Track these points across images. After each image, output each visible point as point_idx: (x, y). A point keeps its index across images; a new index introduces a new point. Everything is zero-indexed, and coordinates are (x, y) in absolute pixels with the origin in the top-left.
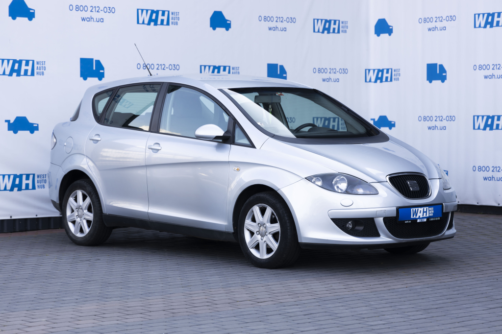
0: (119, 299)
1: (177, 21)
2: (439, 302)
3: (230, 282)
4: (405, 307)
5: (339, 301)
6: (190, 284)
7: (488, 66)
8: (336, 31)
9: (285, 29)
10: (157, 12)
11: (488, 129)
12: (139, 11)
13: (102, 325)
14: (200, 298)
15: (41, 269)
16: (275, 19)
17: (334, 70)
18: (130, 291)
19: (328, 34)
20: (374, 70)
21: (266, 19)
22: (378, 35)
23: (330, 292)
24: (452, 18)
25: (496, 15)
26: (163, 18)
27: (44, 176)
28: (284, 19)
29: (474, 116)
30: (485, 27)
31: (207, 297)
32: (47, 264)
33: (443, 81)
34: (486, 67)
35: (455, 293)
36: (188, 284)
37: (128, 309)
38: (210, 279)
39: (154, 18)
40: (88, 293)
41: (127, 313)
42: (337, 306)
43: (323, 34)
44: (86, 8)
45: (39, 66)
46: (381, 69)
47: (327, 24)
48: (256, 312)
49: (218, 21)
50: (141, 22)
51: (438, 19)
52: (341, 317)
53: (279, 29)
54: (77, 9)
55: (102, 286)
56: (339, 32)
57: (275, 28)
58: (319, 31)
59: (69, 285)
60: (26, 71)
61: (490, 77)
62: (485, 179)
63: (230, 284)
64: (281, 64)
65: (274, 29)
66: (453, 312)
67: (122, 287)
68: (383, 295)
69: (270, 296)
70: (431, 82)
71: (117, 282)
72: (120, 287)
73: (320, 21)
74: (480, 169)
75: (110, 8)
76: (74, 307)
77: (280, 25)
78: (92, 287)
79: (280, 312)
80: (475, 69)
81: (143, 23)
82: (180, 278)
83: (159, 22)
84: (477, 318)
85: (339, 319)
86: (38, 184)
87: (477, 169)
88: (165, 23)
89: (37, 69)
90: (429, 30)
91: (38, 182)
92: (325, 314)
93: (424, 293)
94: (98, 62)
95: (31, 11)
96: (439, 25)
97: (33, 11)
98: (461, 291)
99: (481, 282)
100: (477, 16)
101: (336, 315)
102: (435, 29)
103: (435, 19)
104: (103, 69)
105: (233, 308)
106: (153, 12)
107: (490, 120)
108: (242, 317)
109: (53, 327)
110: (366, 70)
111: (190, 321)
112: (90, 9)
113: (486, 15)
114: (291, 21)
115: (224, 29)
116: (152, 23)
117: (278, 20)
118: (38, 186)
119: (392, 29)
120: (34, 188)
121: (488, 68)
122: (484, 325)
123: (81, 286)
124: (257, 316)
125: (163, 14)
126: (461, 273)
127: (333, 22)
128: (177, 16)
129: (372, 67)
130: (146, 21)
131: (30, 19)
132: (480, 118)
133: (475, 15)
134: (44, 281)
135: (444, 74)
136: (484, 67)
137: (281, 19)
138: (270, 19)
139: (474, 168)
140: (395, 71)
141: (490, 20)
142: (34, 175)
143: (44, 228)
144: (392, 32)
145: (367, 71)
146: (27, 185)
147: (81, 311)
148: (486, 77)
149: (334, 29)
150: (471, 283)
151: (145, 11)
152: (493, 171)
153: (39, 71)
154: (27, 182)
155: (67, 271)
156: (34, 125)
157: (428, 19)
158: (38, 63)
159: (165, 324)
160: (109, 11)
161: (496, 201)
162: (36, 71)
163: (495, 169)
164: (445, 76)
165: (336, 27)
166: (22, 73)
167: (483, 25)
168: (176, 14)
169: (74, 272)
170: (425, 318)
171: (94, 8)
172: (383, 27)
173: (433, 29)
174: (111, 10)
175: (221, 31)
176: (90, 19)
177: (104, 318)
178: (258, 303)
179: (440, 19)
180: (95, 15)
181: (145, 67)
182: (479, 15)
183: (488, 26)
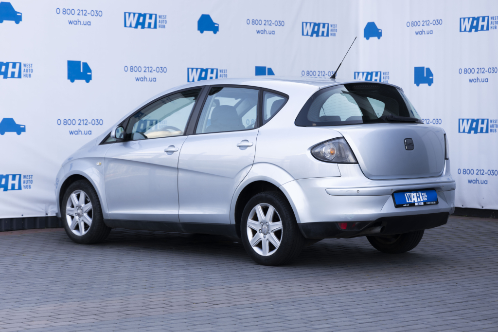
0: (79, 300)
1: (165, 24)
2: (391, 306)
3: (193, 284)
4: (357, 310)
5: (293, 304)
6: (153, 286)
7: (473, 70)
8: (325, 34)
9: (273, 33)
10: (144, 16)
11: (473, 132)
12: (126, 15)
13: (53, 326)
14: (159, 299)
15: (13, 269)
16: (264, 23)
17: (323, 73)
18: (92, 292)
19: (317, 38)
20: (363, 73)
21: (254, 22)
22: (368, 39)
23: (288, 295)
24: (438, 22)
25: (481, 19)
26: (150, 21)
27: (31, 177)
28: (272, 22)
29: (459, 119)
31: (165, 299)
32: (21, 264)
33: (430, 85)
34: (471, 71)
35: (411, 296)
36: (152, 286)
37: (84, 310)
38: (176, 281)
39: (142, 21)
40: (51, 293)
41: (81, 314)
42: (290, 308)
43: (312, 37)
44: (73, 12)
45: (26, 68)
46: (370, 72)
47: (316, 27)
48: (208, 314)
49: (206, 24)
50: (128, 25)
51: (425, 22)
52: (289, 320)
53: (268, 32)
54: (64, 13)
55: (67, 287)
56: (328, 35)
57: (264, 32)
58: (307, 35)
59: (35, 285)
60: (13, 73)
61: (475, 81)
62: (470, 182)
63: (192, 286)
64: (269, 67)
65: (262, 32)
66: (402, 316)
68: (339, 298)
69: (227, 298)
70: (418, 85)
71: (83, 282)
72: (84, 288)
73: (308, 24)
74: (465, 172)
75: (97, 11)
76: (32, 308)
77: (268, 28)
78: (56, 288)
79: (231, 315)
80: (460, 72)
81: (131, 26)
82: (146, 279)
83: (146, 25)
84: (423, 322)
85: (287, 322)
86: (24, 184)
87: (462, 171)
88: (152, 26)
89: (24, 71)
90: (417, 33)
91: (24, 183)
92: (274, 317)
93: (380, 297)
94: (85, 65)
95: (18, 14)
96: (426, 28)
97: (20, 14)
98: (417, 295)
99: (440, 286)
100: (462, 20)
101: (285, 318)
102: (422, 32)
103: (422, 23)
104: (90, 71)
105: (188, 310)
106: (140, 15)
107: (474, 124)
108: (192, 319)
109: (5, 327)
110: (355, 73)
111: (140, 322)
112: (77, 12)
113: (471, 19)
114: (279, 24)
115: (212, 32)
116: (140, 27)
117: (267, 24)
118: (24, 187)
119: (381, 32)
120: (20, 188)
121: (473, 72)
122: (427, 329)
123: (47, 287)
124: (208, 318)
125: (150, 18)
126: (424, 276)
127: (321, 25)
128: (165, 19)
129: (361, 70)
130: (134, 25)
131: (17, 22)
132: (465, 121)
133: (461, 19)
134: (13, 281)
135: (431, 78)
136: (469, 70)
137: (270, 22)
138: (259, 22)
139: (459, 170)
140: (384, 74)
141: (475, 24)
142: (20, 175)
143: (30, 228)
144: (381, 36)
145: (357, 74)
146: (13, 185)
147: (38, 312)
148: (471, 81)
149: (323, 32)
150: (430, 287)
151: (132, 15)
152: (477, 174)
153: (26, 73)
154: (13, 182)
155: (38, 271)
156: (21, 127)
157: (416, 23)
158: (25, 65)
159: (115, 325)
160: (96, 15)
161: (480, 204)
162: (23, 73)
163: (479, 172)
164: (432, 80)
165: (325, 30)
166: (9, 75)
167: (468, 29)
168: (163, 17)
169: (45, 272)
170: (372, 322)
171: (81, 12)
172: (372, 31)
173: (420, 33)
174: (98, 13)
175: (208, 34)
176: (77, 22)
177: (57, 319)
178: (214, 305)
179: (427, 23)
180: (82, 19)
181: (132, 69)
182: (464, 19)
183: (473, 30)
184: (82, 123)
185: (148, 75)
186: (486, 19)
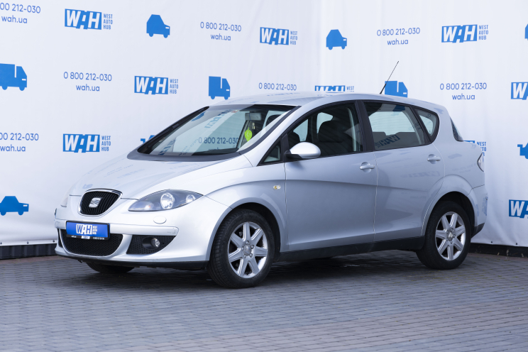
1: (110, 24)
3: (198, 332)
7: (457, 85)
8: (285, 42)
9: (229, 38)
10: (88, 14)
12: (68, 12)
16: (219, 26)
17: (282, 86)
18: (81, 342)
19: (276, 46)
20: (325, 87)
21: (208, 26)
22: (330, 48)
24: (415, 31)
25: (467, 28)
26: (94, 20)
28: (228, 27)
30: (455, 41)
34: (455, 86)
36: (148, 334)
38: (173, 328)
39: (85, 20)
40: (31, 344)
43: (270, 45)
44: (7, 6)
46: (333, 86)
47: (275, 34)
50: (69, 24)
51: (399, 31)
53: (223, 38)
55: (45, 336)
56: (287, 43)
57: (219, 37)
58: (266, 42)
59: (3, 333)
61: (459, 97)
63: (198, 334)
64: (224, 78)
65: (217, 37)
67: (70, 337)
71: (61, 330)
73: (267, 30)
75: (34, 7)
77: (224, 33)
80: (442, 88)
81: (72, 26)
82: (135, 326)
83: (90, 25)
88: (96, 26)
90: (389, 43)
94: (20, 69)
96: (400, 38)
100: (445, 29)
102: (396, 42)
103: (395, 32)
106: (83, 13)
110: (316, 86)
112: (12, 7)
113: (455, 28)
114: (236, 29)
115: (162, 36)
116: (82, 27)
117: (222, 28)
119: (346, 42)
121: (457, 88)
123: (19, 335)
125: (94, 17)
127: (281, 32)
128: (111, 19)
129: (322, 84)
130: (75, 24)
133: (443, 27)
135: (405, 93)
136: (453, 86)
137: (225, 27)
138: (213, 26)
140: (348, 88)
141: (460, 34)
144: (346, 45)
145: (317, 88)
148: (454, 98)
149: (282, 40)
151: (74, 12)
157: (388, 31)
160: (34, 11)
165: (285, 37)
167: (452, 39)
168: (108, 17)
171: (17, 7)
172: (335, 40)
173: (393, 43)
174: (36, 9)
175: (158, 37)
176: (12, 19)
179: (401, 31)
180: (18, 15)
181: (73, 76)
182: (448, 28)
183: (458, 40)
184: (14, 138)
185: (91, 83)
186: (474, 28)
